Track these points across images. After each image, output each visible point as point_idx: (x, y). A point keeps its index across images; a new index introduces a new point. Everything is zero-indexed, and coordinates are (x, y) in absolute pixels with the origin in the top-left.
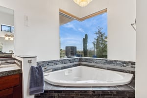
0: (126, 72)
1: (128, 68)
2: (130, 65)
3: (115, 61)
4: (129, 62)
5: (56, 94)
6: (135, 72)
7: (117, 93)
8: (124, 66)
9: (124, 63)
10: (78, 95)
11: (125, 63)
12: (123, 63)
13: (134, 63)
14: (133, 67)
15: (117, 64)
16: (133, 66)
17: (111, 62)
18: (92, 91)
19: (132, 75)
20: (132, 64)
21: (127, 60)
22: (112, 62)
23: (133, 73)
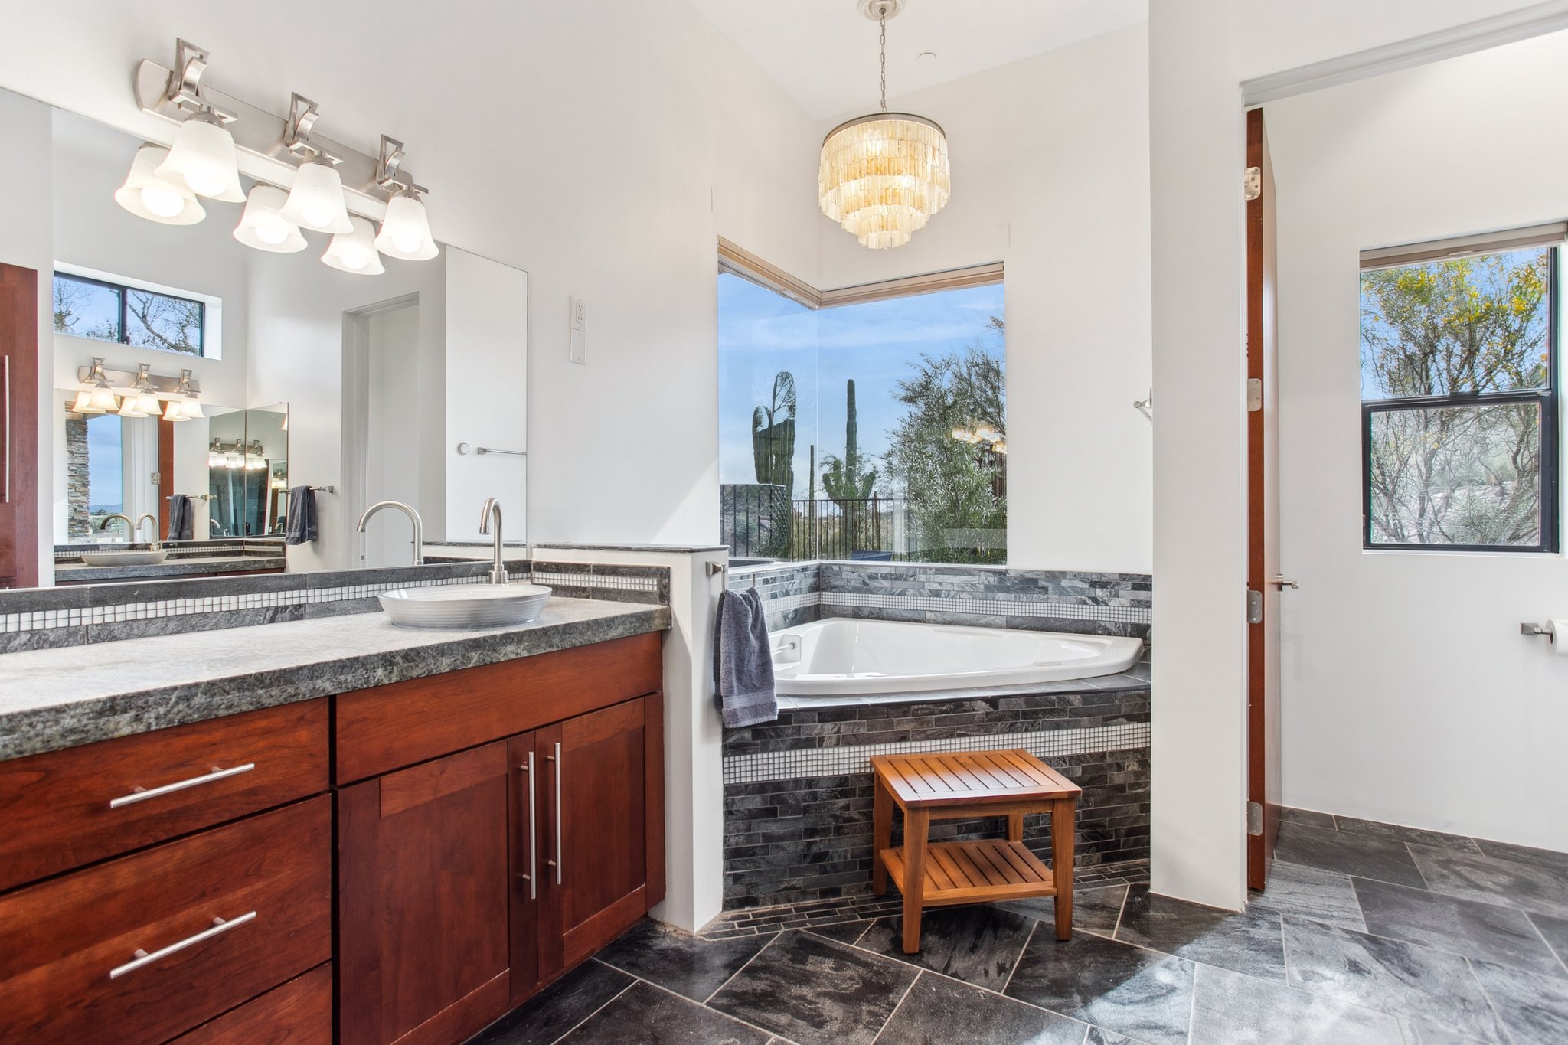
0: (1109, 633)
1: (1119, 609)
2: (1126, 594)
3: (1054, 576)
4: (1123, 577)
5: (829, 726)
6: (1148, 627)
7: (1085, 701)
8: (1095, 601)
9: (1099, 582)
10: (928, 722)
11: (1103, 585)
12: (1093, 585)
13: (1143, 584)
14: (1137, 603)
15: (1062, 592)
16: (1142, 595)
17: (1028, 584)
18: (985, 700)
19: (1137, 642)
20: (1136, 587)
21: (1111, 566)
22: (1035, 581)
23: (1142, 632)
